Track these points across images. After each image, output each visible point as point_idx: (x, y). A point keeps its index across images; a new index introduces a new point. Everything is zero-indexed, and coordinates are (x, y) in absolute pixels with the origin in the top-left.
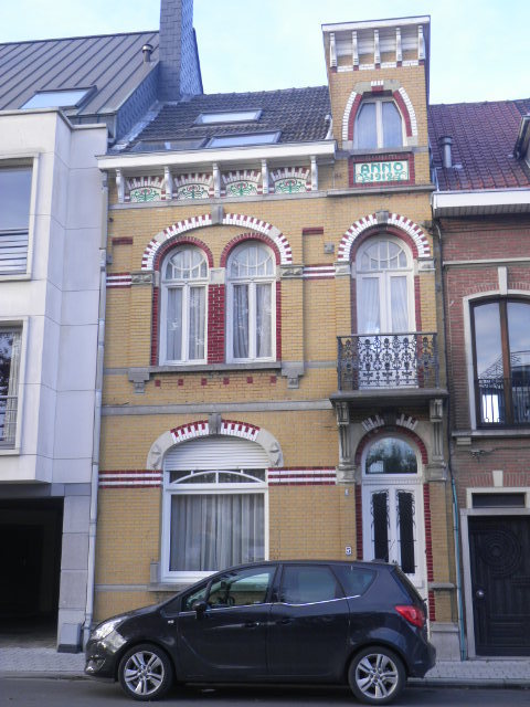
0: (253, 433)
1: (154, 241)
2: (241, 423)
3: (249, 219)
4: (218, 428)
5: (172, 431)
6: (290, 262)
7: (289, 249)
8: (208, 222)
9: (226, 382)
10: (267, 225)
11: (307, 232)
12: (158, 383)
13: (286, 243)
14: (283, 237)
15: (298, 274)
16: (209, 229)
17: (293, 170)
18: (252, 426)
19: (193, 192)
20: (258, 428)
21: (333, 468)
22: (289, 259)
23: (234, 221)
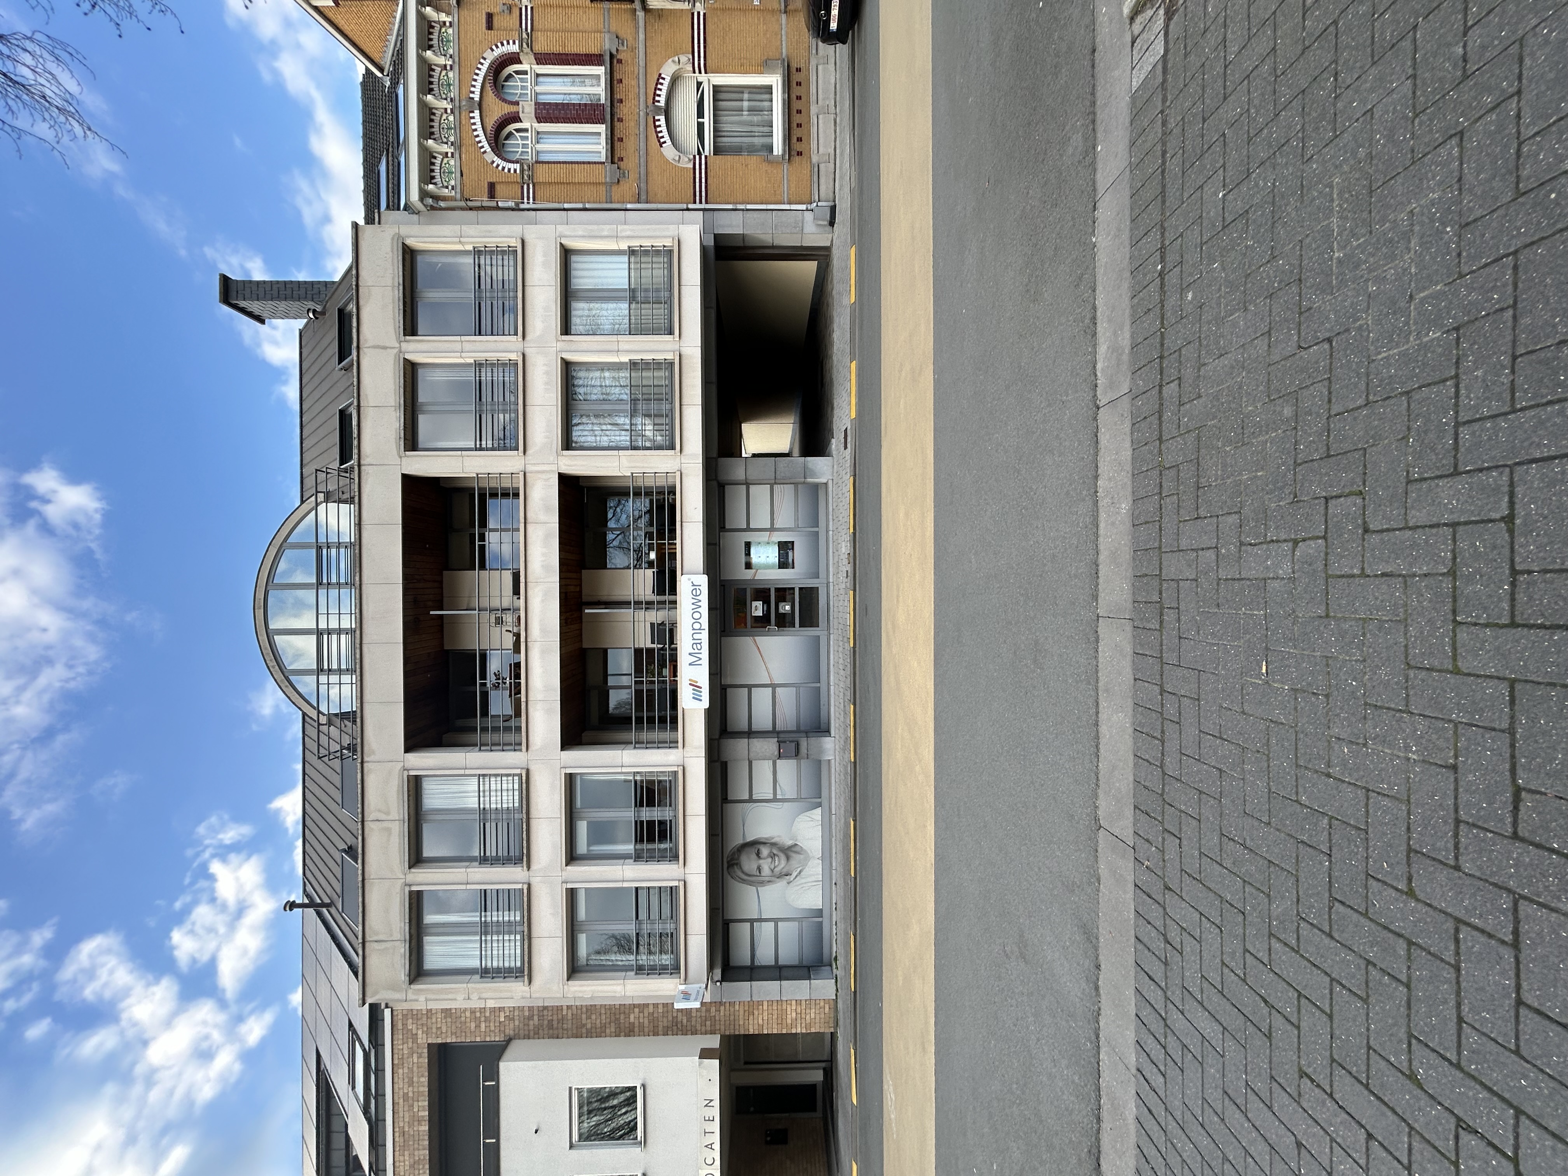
0: (664, 79)
1: (493, 162)
2: (656, 89)
3: (475, 77)
4: (659, 108)
5: (661, 146)
6: (517, 42)
7: (505, 43)
8: (477, 114)
9: (621, 101)
10: (482, 61)
11: (490, 27)
12: (621, 159)
13: (499, 44)
14: (494, 47)
15: (528, 34)
16: (484, 114)
17: (431, 37)
18: (658, 80)
19: (448, 129)
20: (660, 74)
21: (693, 14)
22: (514, 43)
23: (477, 90)
